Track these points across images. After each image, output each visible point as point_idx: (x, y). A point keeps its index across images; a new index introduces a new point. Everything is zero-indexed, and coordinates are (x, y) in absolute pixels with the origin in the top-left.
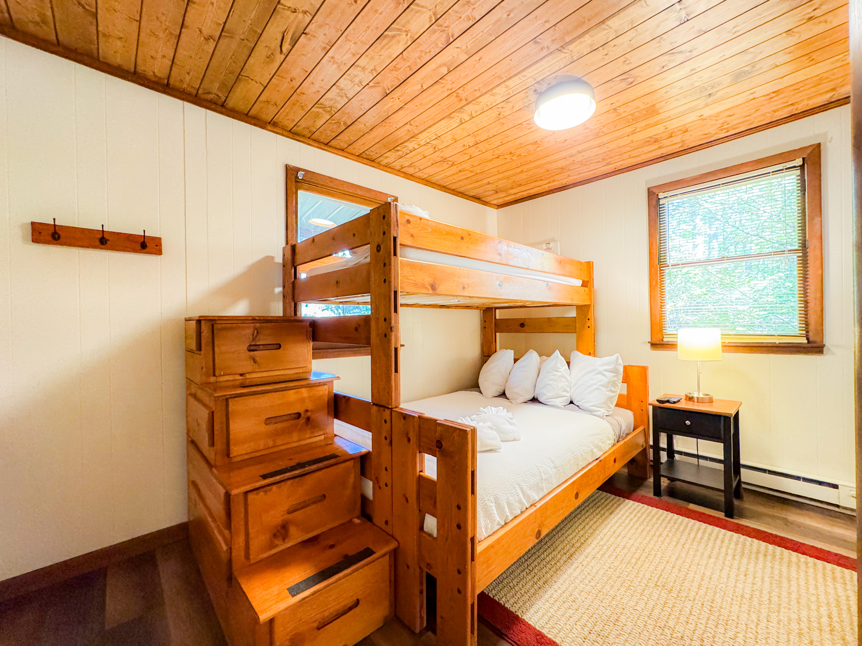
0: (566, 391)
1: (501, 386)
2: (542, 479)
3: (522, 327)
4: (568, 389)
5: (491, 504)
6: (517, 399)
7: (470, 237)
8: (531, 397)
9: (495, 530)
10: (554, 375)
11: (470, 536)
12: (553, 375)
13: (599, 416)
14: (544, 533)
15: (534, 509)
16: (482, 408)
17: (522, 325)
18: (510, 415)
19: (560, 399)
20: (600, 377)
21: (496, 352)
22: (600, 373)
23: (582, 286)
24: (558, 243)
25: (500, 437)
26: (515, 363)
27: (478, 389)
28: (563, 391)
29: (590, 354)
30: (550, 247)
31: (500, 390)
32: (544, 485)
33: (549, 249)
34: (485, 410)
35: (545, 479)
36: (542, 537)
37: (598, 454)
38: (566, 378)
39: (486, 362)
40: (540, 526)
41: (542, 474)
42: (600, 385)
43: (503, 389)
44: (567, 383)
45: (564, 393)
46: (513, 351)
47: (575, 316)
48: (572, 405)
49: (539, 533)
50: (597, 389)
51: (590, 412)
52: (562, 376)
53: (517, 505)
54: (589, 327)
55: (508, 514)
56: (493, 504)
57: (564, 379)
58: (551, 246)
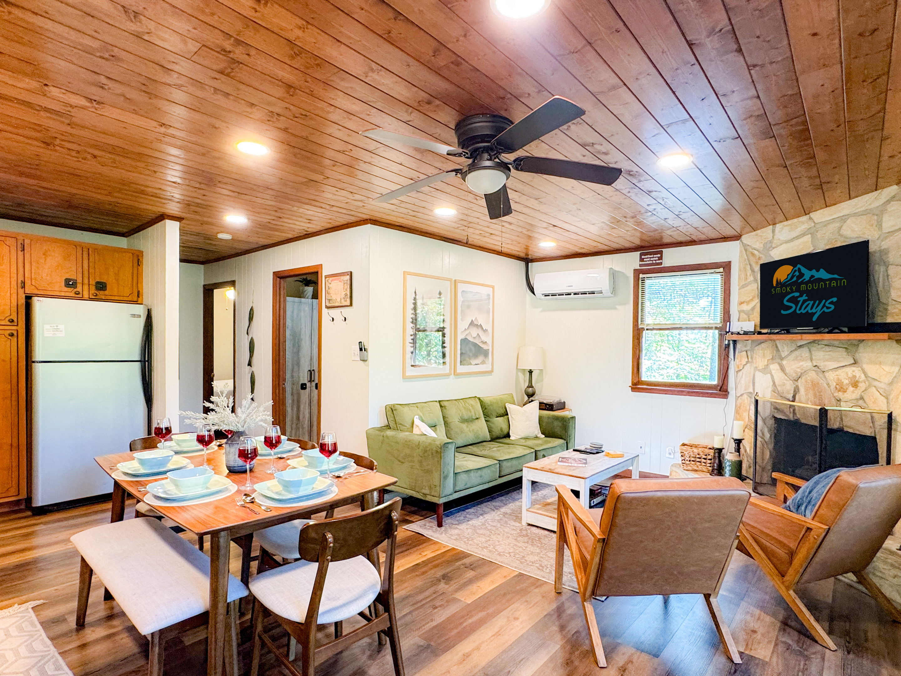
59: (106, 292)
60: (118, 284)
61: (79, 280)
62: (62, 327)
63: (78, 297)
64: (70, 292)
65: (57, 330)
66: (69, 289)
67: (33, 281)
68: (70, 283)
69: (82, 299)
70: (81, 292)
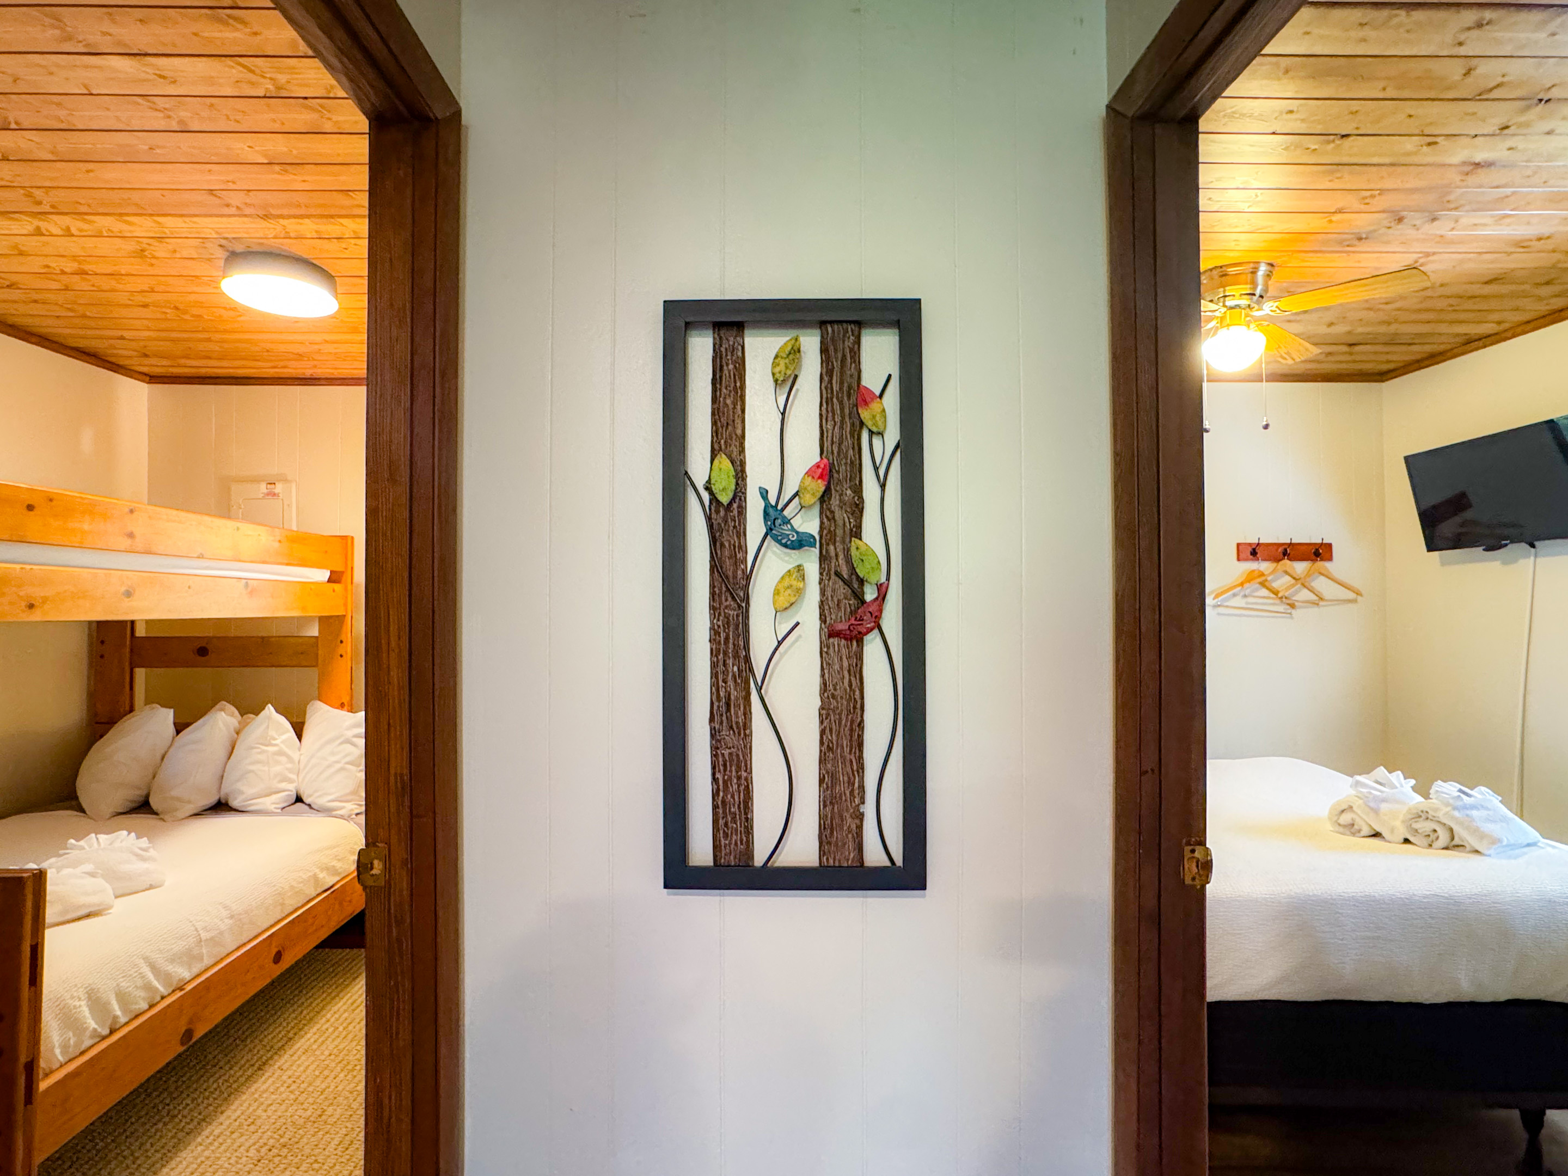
0: (285, 779)
1: (139, 788)
2: (201, 941)
3: (203, 656)
4: (293, 777)
5: (77, 1003)
6: (176, 810)
7: (54, 503)
8: (212, 800)
9: (83, 1047)
10: (263, 752)
11: (23, 1059)
12: (260, 753)
13: (342, 817)
14: (199, 1033)
15: (179, 994)
16: (72, 841)
17: (203, 651)
18: (144, 842)
19: (275, 797)
20: (349, 748)
21: (131, 710)
22: (347, 741)
23: (330, 581)
24: (294, 486)
25: (113, 889)
26: (178, 732)
27: (74, 803)
28: (281, 781)
29: (342, 706)
30: (276, 491)
31: (135, 794)
32: (204, 951)
33: (274, 494)
34: (82, 843)
35: (207, 940)
36: (194, 1040)
37: (331, 880)
38: (288, 756)
39: (101, 736)
40: (191, 1021)
41: (201, 932)
42: (347, 763)
43: (144, 793)
44: (289, 766)
45: (284, 785)
46: (172, 711)
47: (316, 633)
48: (299, 804)
49: (189, 1034)
50: (342, 769)
51: (326, 811)
52: (281, 753)
53: (142, 994)
54: (341, 656)
55: (119, 1013)
56: (83, 1003)
57: (283, 759)
58: (279, 488)
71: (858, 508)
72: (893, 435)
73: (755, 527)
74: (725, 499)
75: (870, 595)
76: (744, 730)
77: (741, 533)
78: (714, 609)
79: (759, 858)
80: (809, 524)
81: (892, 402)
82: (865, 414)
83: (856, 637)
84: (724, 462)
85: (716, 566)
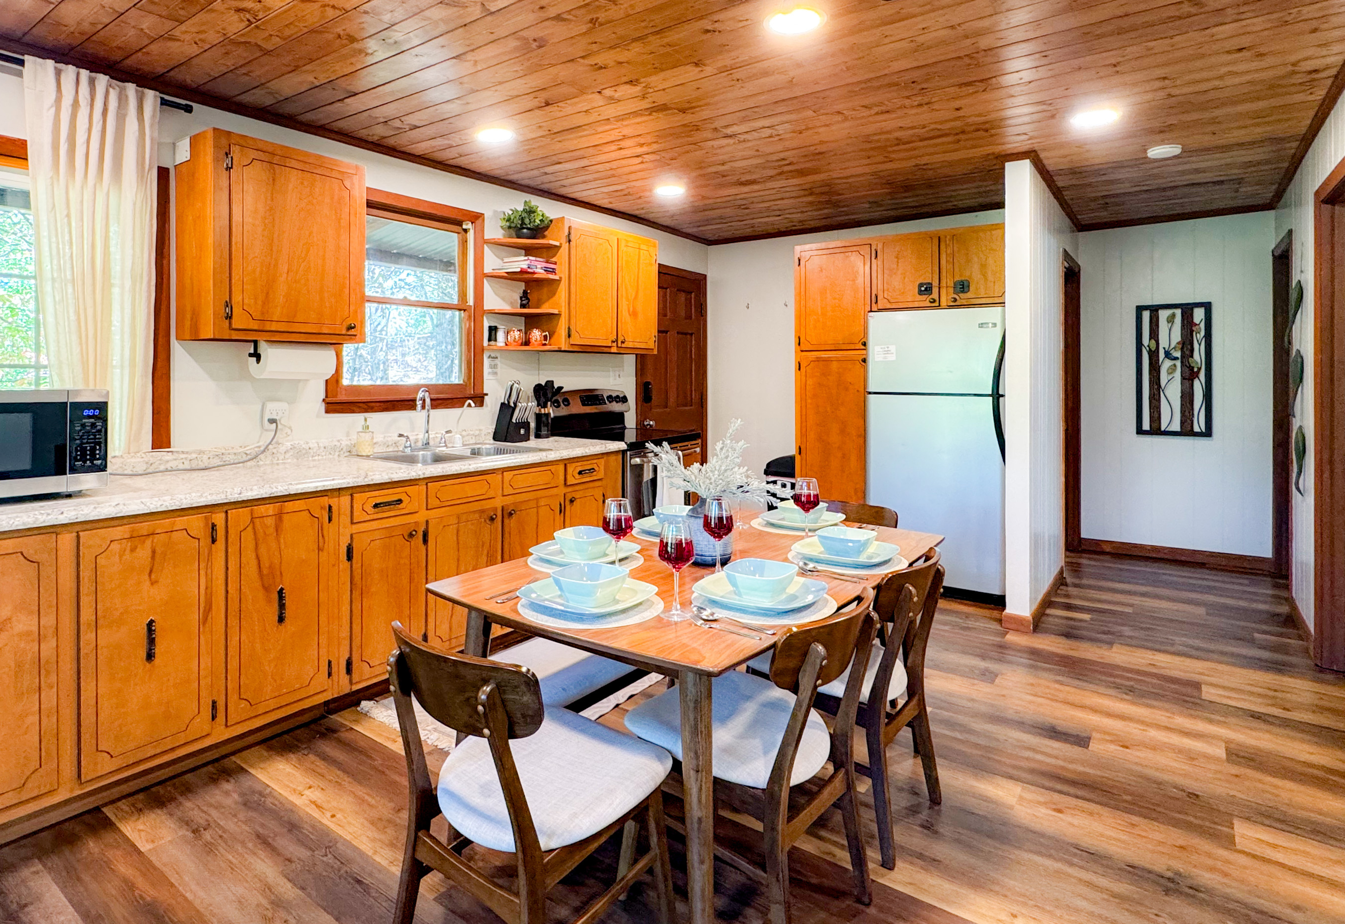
59: (969, 295)
60: (986, 279)
61: (935, 283)
62: (893, 348)
63: (935, 305)
64: (925, 300)
65: (887, 352)
66: (924, 297)
67: (886, 292)
68: (926, 289)
69: (939, 307)
70: (937, 299)
71: (1192, 350)
72: (1203, 333)
73: (1162, 355)
74: (1153, 349)
75: (1196, 370)
76: (1159, 400)
77: (1158, 356)
78: (1150, 373)
79: (1163, 429)
80: (1178, 354)
81: (1202, 325)
82: (1194, 328)
83: (1191, 380)
84: (1153, 341)
85: (1151, 364)
